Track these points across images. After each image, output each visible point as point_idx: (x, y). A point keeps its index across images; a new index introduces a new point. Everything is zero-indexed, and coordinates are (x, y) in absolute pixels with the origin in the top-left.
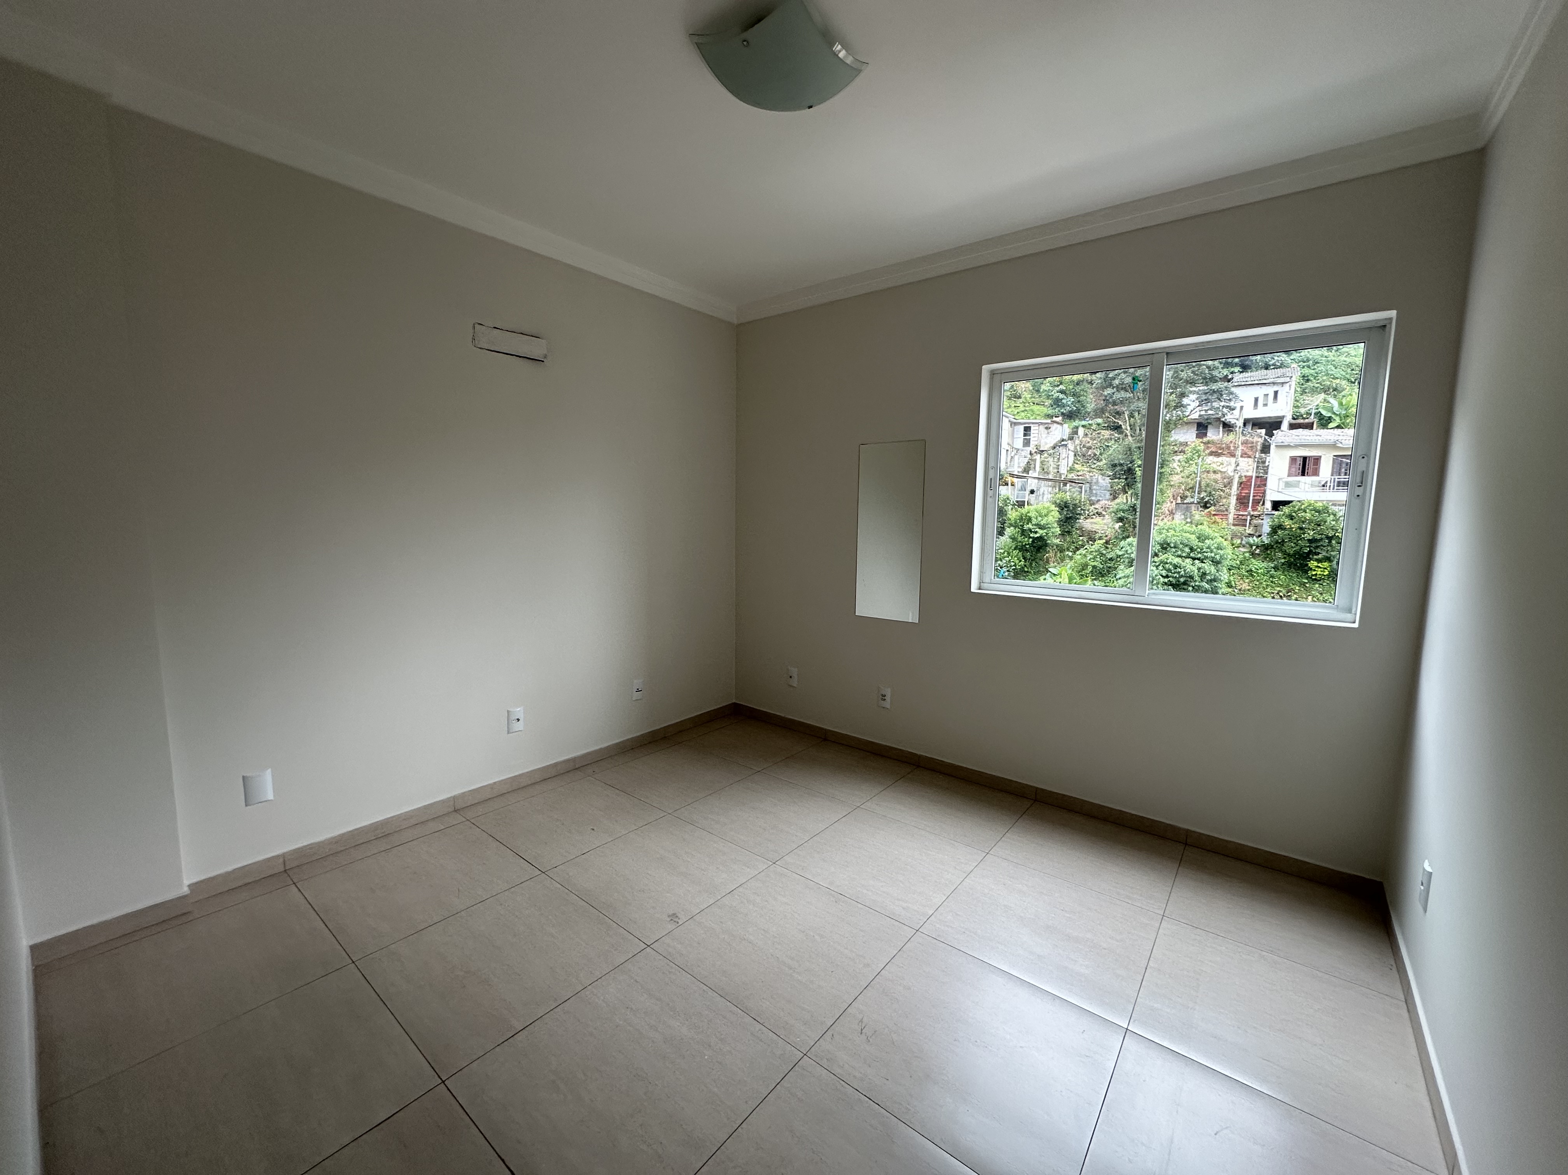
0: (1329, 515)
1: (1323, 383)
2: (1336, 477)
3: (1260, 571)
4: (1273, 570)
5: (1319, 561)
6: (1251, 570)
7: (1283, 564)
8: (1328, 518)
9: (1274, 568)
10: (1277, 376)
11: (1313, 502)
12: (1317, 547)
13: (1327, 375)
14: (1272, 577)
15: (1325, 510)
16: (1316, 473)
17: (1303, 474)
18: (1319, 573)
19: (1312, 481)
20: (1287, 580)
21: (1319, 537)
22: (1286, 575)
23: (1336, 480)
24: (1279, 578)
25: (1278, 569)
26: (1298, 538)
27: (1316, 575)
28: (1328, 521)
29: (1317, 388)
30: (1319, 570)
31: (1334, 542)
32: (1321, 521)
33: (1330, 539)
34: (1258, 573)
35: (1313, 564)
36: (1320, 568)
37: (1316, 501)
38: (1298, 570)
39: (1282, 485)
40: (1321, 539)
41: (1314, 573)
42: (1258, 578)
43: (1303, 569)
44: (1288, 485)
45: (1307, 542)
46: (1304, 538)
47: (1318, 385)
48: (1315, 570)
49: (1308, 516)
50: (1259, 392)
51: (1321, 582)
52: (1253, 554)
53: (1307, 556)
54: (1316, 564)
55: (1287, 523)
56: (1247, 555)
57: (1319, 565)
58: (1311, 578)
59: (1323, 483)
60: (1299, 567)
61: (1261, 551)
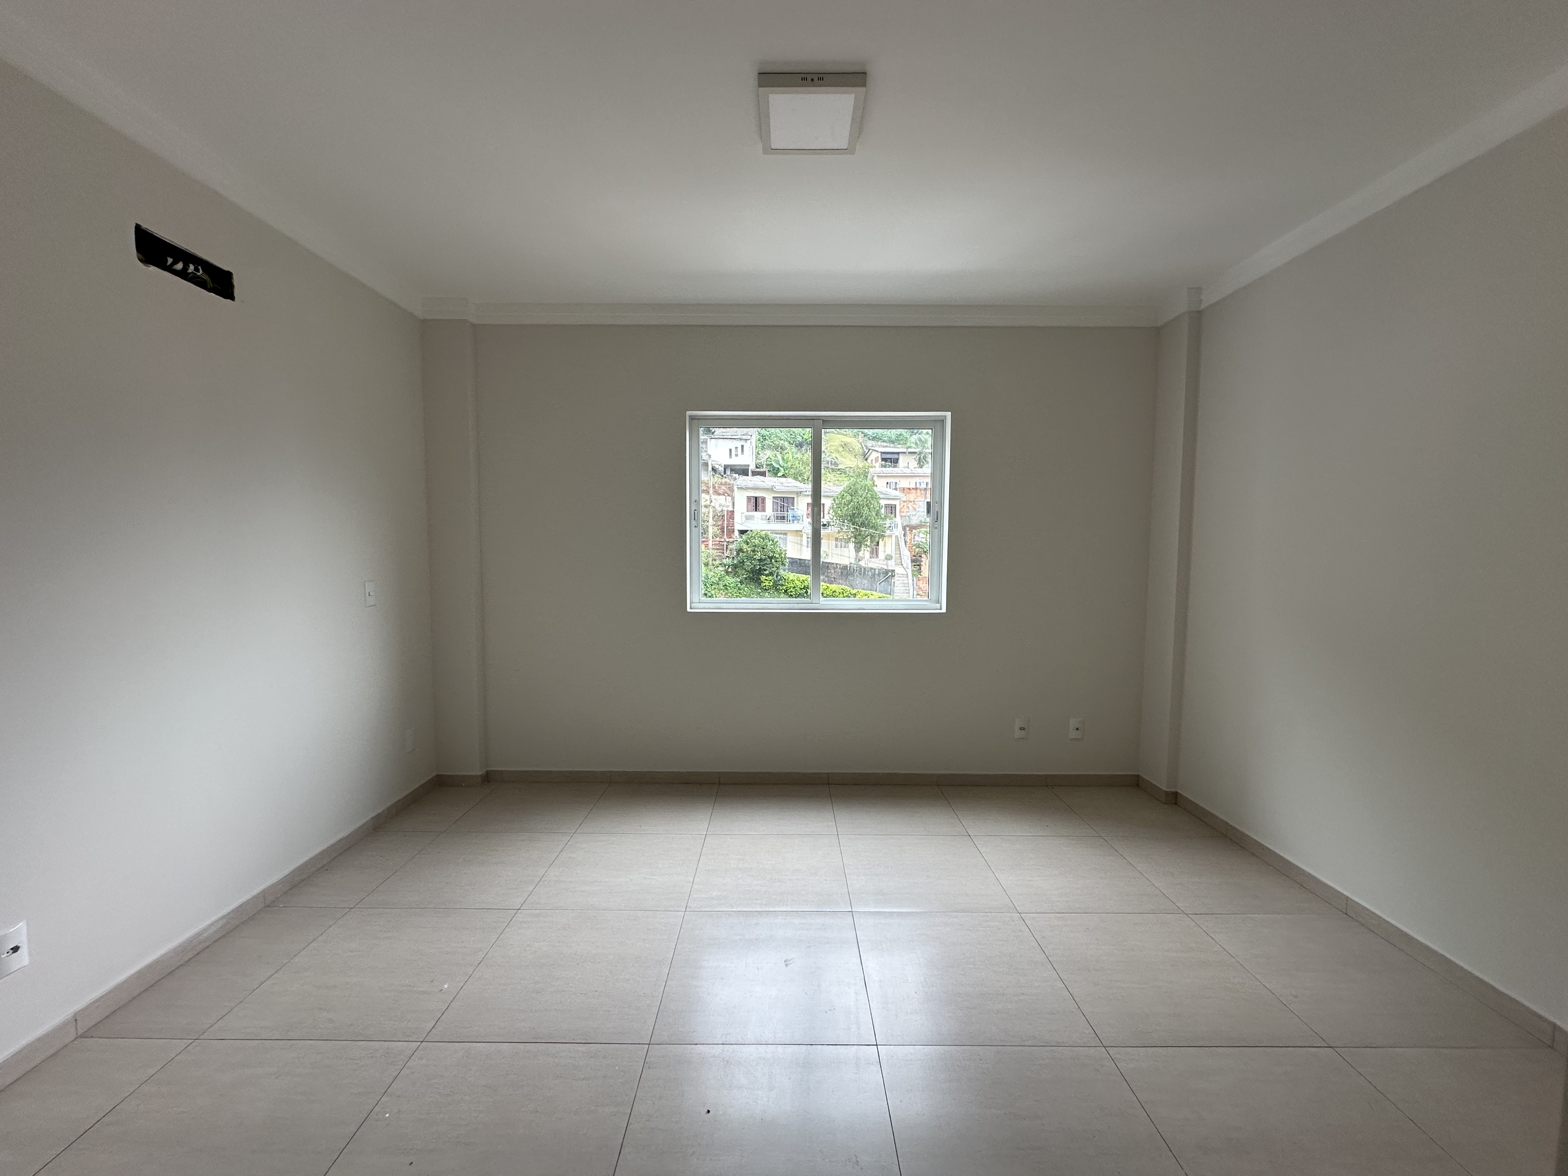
0: (770, 541)
1: (775, 443)
2: (775, 513)
3: (731, 585)
4: (739, 584)
5: (767, 575)
6: (726, 585)
7: (746, 579)
8: (769, 543)
9: (740, 582)
10: (743, 434)
11: (759, 531)
12: (763, 565)
13: (776, 436)
14: (739, 589)
15: (765, 538)
16: (764, 510)
17: (756, 511)
18: (767, 584)
19: (762, 516)
20: (749, 591)
21: (764, 557)
22: (748, 588)
23: (775, 515)
24: (744, 590)
25: (743, 583)
26: (752, 559)
27: (765, 586)
28: (769, 545)
29: (771, 445)
30: (767, 582)
31: (773, 561)
32: (764, 545)
33: (771, 558)
34: (730, 587)
35: (763, 578)
36: (768, 580)
37: (761, 531)
38: (755, 583)
39: (744, 519)
40: (766, 559)
41: (764, 584)
42: (731, 591)
43: (758, 582)
44: (748, 518)
45: (757, 561)
46: (755, 558)
47: (772, 444)
48: (765, 583)
49: (757, 542)
50: (733, 444)
51: (769, 591)
52: (727, 572)
53: (760, 572)
54: (764, 577)
55: (745, 547)
56: (723, 573)
57: (767, 578)
58: (763, 588)
59: (768, 517)
60: (756, 581)
61: (732, 569)
